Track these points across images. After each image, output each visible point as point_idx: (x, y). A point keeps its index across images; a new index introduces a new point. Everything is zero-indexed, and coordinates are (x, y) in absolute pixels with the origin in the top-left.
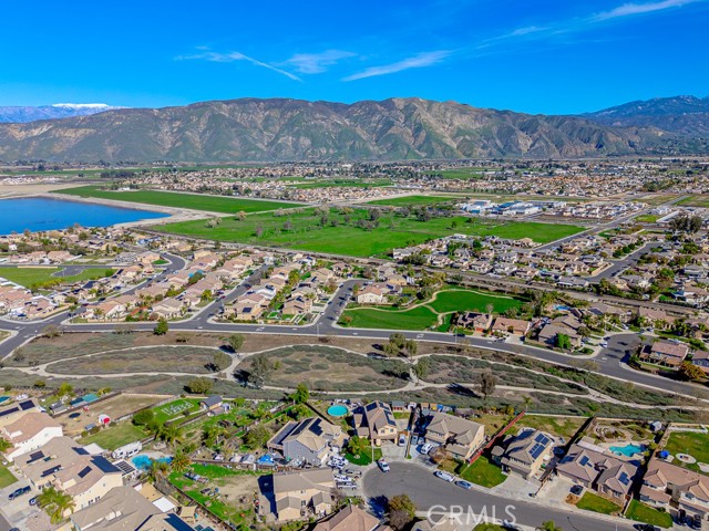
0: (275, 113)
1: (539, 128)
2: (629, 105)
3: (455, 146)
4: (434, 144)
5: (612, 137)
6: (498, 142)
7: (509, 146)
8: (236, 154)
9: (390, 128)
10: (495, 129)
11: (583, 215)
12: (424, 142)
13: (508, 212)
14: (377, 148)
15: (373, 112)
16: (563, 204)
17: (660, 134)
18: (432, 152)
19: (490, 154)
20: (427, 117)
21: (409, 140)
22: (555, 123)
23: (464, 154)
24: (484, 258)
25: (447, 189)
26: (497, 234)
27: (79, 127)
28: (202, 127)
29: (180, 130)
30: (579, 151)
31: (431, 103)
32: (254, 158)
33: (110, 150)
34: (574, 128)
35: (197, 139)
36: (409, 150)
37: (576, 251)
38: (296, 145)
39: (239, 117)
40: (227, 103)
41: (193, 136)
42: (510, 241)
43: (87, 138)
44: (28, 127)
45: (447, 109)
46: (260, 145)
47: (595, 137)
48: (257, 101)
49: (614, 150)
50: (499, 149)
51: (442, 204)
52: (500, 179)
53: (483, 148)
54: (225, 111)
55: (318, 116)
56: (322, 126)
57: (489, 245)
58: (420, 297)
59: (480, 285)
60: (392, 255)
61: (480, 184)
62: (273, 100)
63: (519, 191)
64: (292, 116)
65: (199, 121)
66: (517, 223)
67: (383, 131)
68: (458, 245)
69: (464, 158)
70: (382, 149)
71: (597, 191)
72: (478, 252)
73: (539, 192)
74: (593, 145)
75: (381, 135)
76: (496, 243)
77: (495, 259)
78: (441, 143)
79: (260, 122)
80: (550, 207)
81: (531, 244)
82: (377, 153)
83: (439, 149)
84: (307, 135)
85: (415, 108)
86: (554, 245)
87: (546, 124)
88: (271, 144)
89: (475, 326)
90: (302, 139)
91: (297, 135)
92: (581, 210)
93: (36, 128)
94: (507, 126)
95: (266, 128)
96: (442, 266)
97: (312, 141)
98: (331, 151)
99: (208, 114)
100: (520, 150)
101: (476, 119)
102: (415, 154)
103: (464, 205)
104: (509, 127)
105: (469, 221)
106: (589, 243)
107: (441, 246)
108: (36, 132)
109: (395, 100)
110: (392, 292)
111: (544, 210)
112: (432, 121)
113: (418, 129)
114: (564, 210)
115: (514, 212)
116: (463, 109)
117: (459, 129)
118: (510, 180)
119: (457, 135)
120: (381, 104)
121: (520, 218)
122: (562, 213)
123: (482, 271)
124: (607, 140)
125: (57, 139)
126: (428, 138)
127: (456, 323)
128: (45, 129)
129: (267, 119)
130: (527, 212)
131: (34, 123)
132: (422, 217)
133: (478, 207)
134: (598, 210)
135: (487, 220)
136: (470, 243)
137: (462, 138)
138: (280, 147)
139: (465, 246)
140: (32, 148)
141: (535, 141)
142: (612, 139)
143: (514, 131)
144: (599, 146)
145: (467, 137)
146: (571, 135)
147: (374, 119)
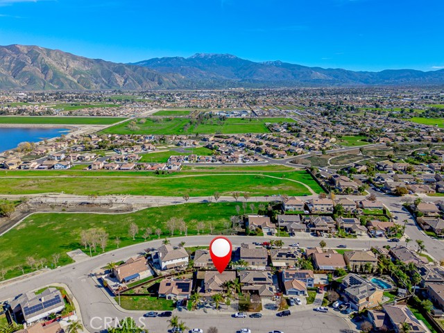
2: (152, 60)
3: (76, 81)
4: (61, 79)
6: (103, 79)
7: (111, 82)
9: (24, 67)
10: (99, 71)
12: (53, 78)
15: (3, 54)
18: (62, 85)
20: (49, 60)
21: (41, 76)
22: (132, 68)
31: (48, 50)
34: (143, 73)
45: (62, 56)
47: (156, 78)
50: (106, 84)
67: (17, 69)
70: (22, 82)
74: (156, 83)
75: (17, 72)
78: (66, 79)
83: (66, 83)
85: (38, 54)
87: (129, 69)
94: (106, 69)
100: (119, 85)
101: (85, 64)
109: (18, 46)
112: (54, 63)
113: (45, 69)
117: (75, 70)
119: (75, 74)
120: (7, 47)
126: (55, 75)
137: (79, 76)
141: (126, 80)
142: (165, 80)
143: (111, 73)
144: (160, 83)
145: (83, 76)
146: (143, 76)
147: (5, 59)
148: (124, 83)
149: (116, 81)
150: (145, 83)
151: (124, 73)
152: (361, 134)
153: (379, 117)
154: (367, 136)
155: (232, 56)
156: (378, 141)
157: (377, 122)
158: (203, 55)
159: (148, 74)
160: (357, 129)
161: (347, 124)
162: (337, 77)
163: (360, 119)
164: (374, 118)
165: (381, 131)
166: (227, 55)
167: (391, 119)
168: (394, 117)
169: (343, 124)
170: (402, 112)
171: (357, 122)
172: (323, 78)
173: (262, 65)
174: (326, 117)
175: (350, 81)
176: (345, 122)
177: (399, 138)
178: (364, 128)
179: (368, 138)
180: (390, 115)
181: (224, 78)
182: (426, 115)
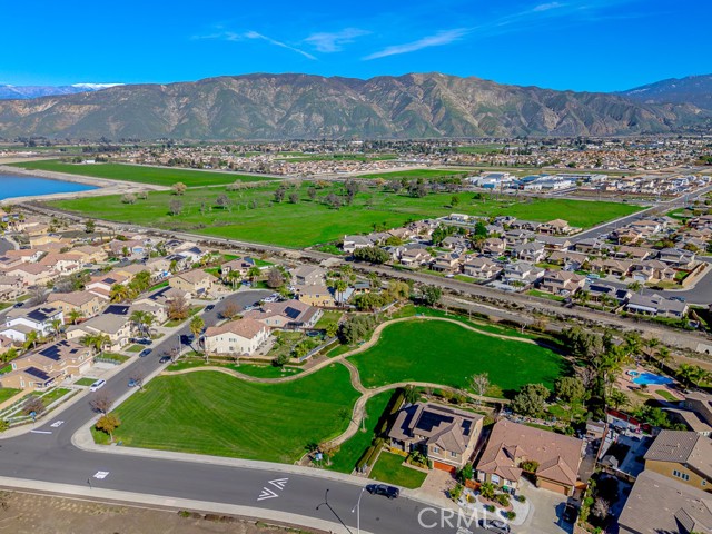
0: (287, 89)
1: (567, 105)
2: (662, 83)
3: (476, 123)
4: (454, 121)
5: (646, 115)
6: (522, 119)
7: (534, 122)
8: (245, 132)
9: (407, 105)
10: (519, 106)
11: (634, 190)
12: (444, 119)
13: (531, 186)
14: (392, 125)
15: (389, 88)
16: (603, 178)
17: (698, 111)
18: (452, 130)
19: (514, 132)
20: (447, 93)
21: (428, 117)
22: (584, 99)
23: (486, 132)
24: (489, 253)
25: (459, 163)
26: (515, 214)
27: (85, 103)
28: (210, 103)
29: (188, 106)
30: (610, 129)
31: (451, 79)
32: (263, 136)
33: (113, 127)
34: (605, 105)
35: (205, 116)
36: (427, 127)
37: (640, 241)
38: (307, 123)
39: (249, 93)
40: (237, 78)
41: (201, 112)
42: (532, 224)
43: (91, 114)
44: (32, 103)
45: (469, 85)
46: (269, 122)
47: (627, 114)
48: (269, 76)
49: (648, 128)
50: (524, 128)
51: (448, 177)
52: (523, 153)
53: (506, 126)
54: (235, 87)
55: (332, 91)
56: (335, 102)
57: (500, 230)
58: (343, 337)
59: (473, 306)
60: (341, 246)
61: (499, 158)
62: (285, 75)
63: (546, 164)
64: (304, 92)
65: (207, 97)
66: (544, 200)
67: (400, 108)
68: (450, 230)
69: (485, 136)
70: (398, 127)
71: (642, 164)
72: (480, 243)
73: (570, 166)
74: (626, 123)
75: (398, 113)
76: (512, 227)
77: (508, 254)
78: (462, 121)
79: (270, 98)
80: (586, 181)
81: (565, 229)
82: (392, 129)
83: (459, 126)
84: (319, 112)
85: (435, 84)
86: (603, 230)
87: (575, 100)
88: (281, 121)
89: (433, 455)
90: (314, 116)
91: (309, 112)
92: (629, 184)
93: (40, 104)
94: (533, 102)
95: (276, 105)
96: (416, 265)
97: (325, 118)
98: (344, 129)
99: (216, 90)
100: (546, 128)
101: (499, 95)
102: (434, 132)
103: (475, 179)
104: (534, 104)
105: (478, 197)
106: (658, 228)
107: (424, 232)
108: (40, 109)
109: (414, 76)
110: (293, 325)
111: (579, 184)
112: (453, 97)
113: (437, 106)
114: (607, 184)
115: (540, 186)
116: (486, 85)
117: (481, 105)
118: (535, 154)
119: (480, 112)
120: (399, 79)
121: (548, 194)
122: (604, 187)
123: (482, 278)
124: (640, 117)
125: (59, 116)
126: (447, 116)
127: (385, 437)
128: (49, 106)
129: (278, 95)
130: (556, 186)
131: (39, 99)
132: (415, 192)
133: (493, 181)
134: (652, 185)
135: (502, 195)
136: (471, 227)
137: (484, 115)
138: (291, 125)
139: (461, 232)
140: (35, 125)
141: (563, 119)
143: (540, 108)
144: (632, 124)
145: (490, 114)
147: (391, 95)
148: (559, 123)
149: (543, 123)
150: (596, 125)
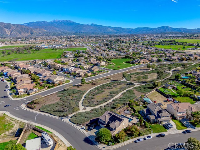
2: (31, 23)
7: (3, 33)
22: (16, 26)
74: (30, 33)
87: (13, 26)
142: (34, 31)
143: (3, 28)
146: (22, 30)
148: (11, 33)
149: (6, 33)
150: (22, 33)
151: (10, 28)
152: (126, 57)
153: (137, 45)
154: (131, 58)
155: (71, 21)
156: (139, 63)
157: (137, 49)
158: (57, 21)
159: (25, 29)
160: (124, 53)
161: (118, 50)
162: (118, 31)
163: (126, 47)
164: (135, 46)
165: (140, 54)
166: (69, 21)
167: (144, 46)
168: (145, 45)
169: (116, 50)
170: (149, 43)
171: (125, 48)
172: (112, 31)
173: (85, 25)
174: (107, 46)
175: (124, 32)
176: (117, 49)
177: (155, 59)
178: (128, 52)
179: (131, 60)
180: (143, 44)
181: (67, 31)
182: (161, 43)
